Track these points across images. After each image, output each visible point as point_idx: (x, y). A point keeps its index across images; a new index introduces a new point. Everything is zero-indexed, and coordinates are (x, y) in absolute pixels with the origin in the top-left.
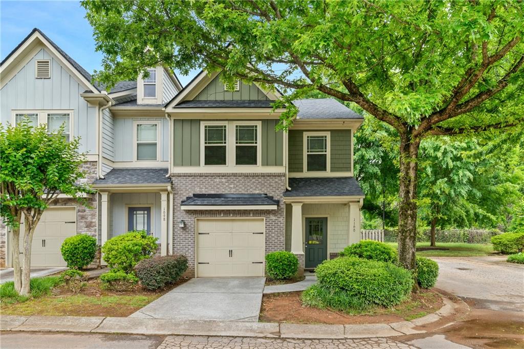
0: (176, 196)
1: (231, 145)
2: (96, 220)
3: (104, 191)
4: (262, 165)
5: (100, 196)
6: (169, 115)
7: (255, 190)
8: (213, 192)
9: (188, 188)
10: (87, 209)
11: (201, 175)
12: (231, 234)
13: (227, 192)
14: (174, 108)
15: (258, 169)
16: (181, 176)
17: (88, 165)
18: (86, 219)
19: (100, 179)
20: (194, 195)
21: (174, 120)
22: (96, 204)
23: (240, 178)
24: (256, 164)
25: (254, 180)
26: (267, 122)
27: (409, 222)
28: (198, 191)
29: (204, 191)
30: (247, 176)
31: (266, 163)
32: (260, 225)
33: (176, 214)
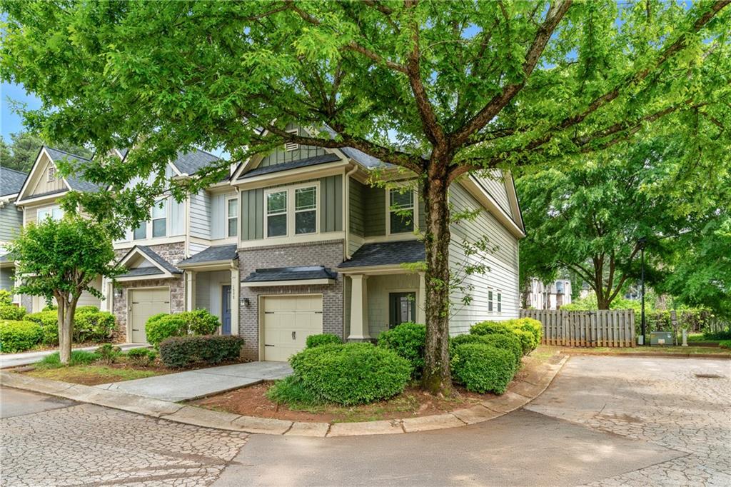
0: (242, 272)
1: (291, 212)
2: (183, 299)
3: (189, 270)
4: (321, 232)
5: (187, 275)
6: (238, 187)
7: (312, 261)
8: (273, 267)
9: (251, 263)
10: (178, 289)
11: (262, 249)
12: (293, 313)
13: (285, 266)
14: (237, 179)
15: (317, 237)
16: (245, 251)
17: (178, 246)
18: (177, 298)
19: (188, 258)
20: (257, 270)
21: (242, 192)
22: (183, 283)
23: (298, 249)
24: (315, 231)
25: (311, 250)
26: (324, 180)
27: (432, 296)
28: (260, 266)
29: (265, 266)
30: (305, 246)
31: (325, 229)
32: (317, 304)
33: (242, 292)
